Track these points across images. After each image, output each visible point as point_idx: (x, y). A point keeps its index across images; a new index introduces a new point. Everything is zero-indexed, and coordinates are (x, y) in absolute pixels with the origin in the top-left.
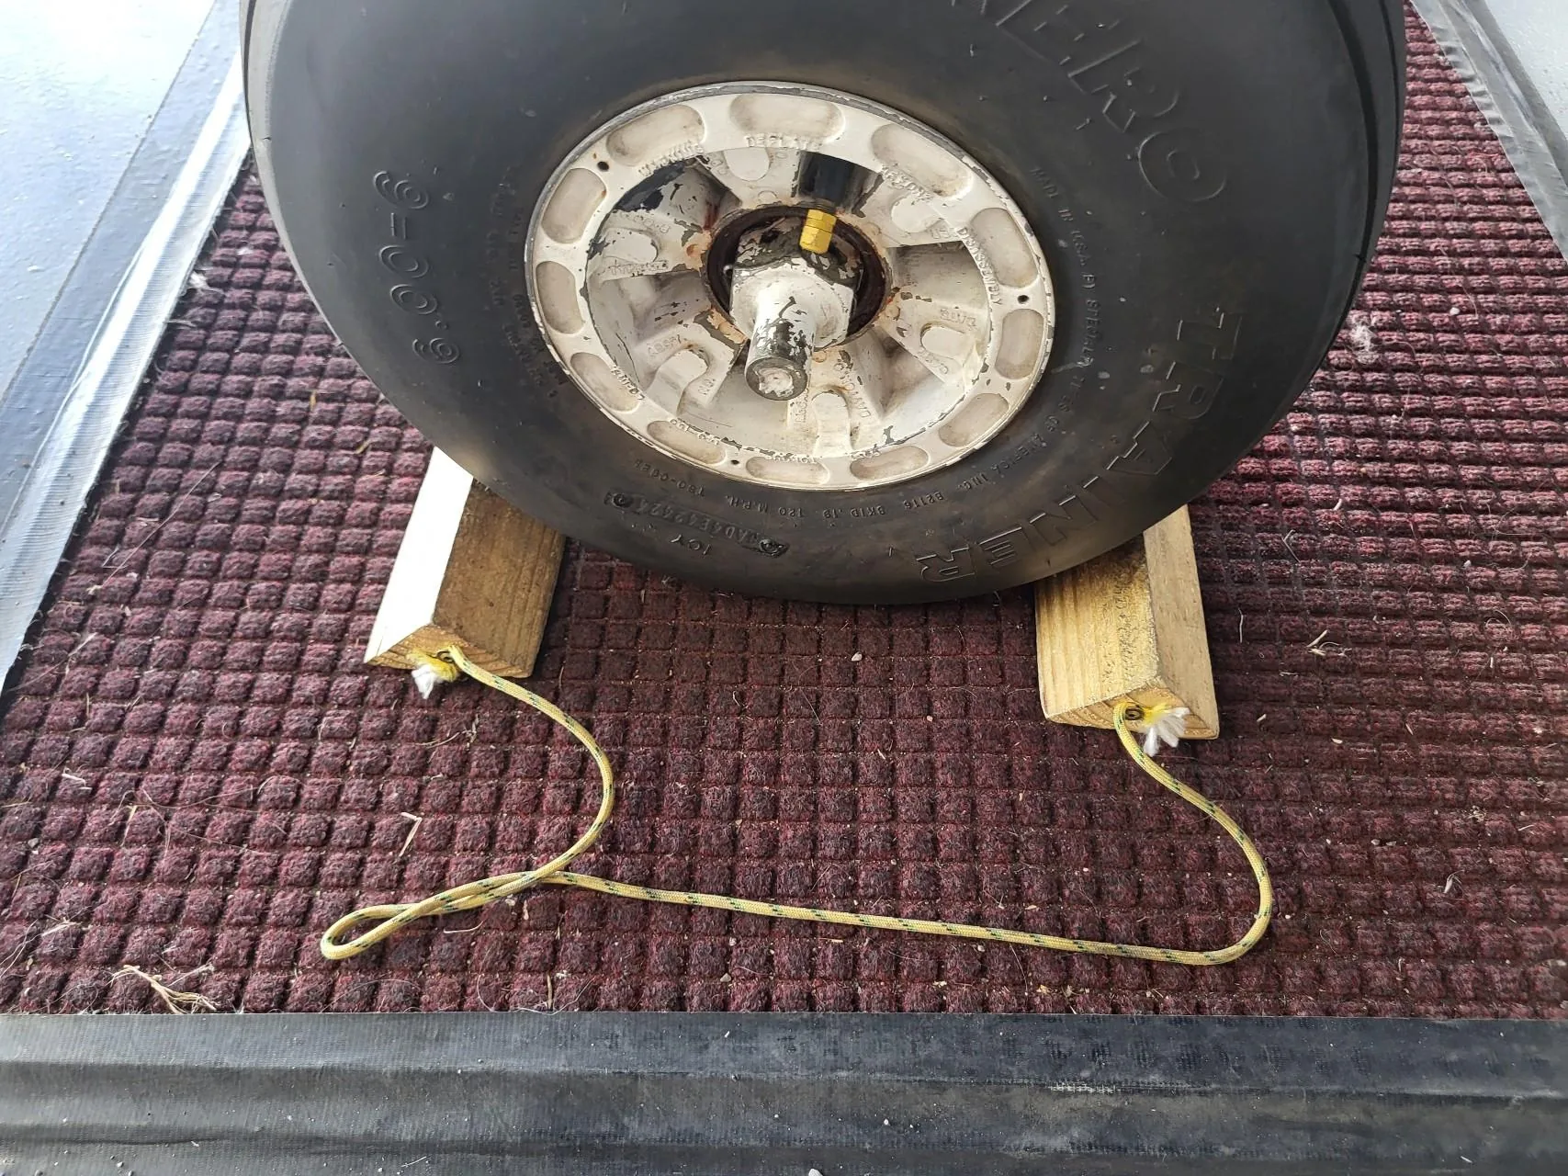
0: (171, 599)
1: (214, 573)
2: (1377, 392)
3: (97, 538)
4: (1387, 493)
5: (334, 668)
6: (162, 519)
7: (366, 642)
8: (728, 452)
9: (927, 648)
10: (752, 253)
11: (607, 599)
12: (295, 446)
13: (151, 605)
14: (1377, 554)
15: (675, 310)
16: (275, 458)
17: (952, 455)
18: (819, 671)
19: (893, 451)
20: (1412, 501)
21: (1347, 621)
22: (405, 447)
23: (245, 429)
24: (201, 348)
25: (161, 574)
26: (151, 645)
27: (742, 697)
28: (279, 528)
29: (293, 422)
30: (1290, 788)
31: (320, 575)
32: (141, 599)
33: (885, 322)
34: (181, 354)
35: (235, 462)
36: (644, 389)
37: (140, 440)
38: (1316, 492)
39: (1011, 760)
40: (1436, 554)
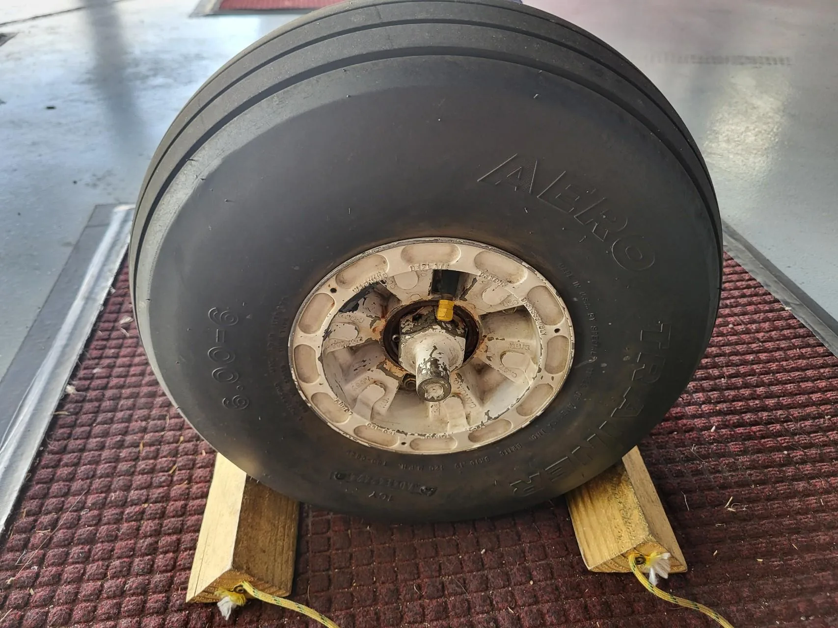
0: (60, 579)
1: (87, 559)
2: (710, 368)
3: (12, 547)
4: (735, 418)
5: (166, 609)
6: (52, 530)
7: (186, 589)
8: (399, 438)
9: (519, 540)
10: (410, 326)
11: (329, 539)
12: (133, 474)
13: (47, 585)
14: (741, 451)
15: (364, 364)
16: (121, 483)
17: (525, 422)
18: (461, 564)
19: (493, 423)
20: (748, 421)
21: (740, 490)
22: (198, 465)
23: (102, 468)
24: (73, 425)
25: (53, 564)
26: (48, 612)
27: (419, 587)
28: (126, 525)
29: (130, 460)
30: (746, 592)
31: (153, 550)
32: (40, 583)
33: (480, 355)
34: (62, 431)
35: (96, 489)
36: (352, 408)
37: (37, 483)
38: (699, 423)
39: (586, 602)
40: (770, 447)
